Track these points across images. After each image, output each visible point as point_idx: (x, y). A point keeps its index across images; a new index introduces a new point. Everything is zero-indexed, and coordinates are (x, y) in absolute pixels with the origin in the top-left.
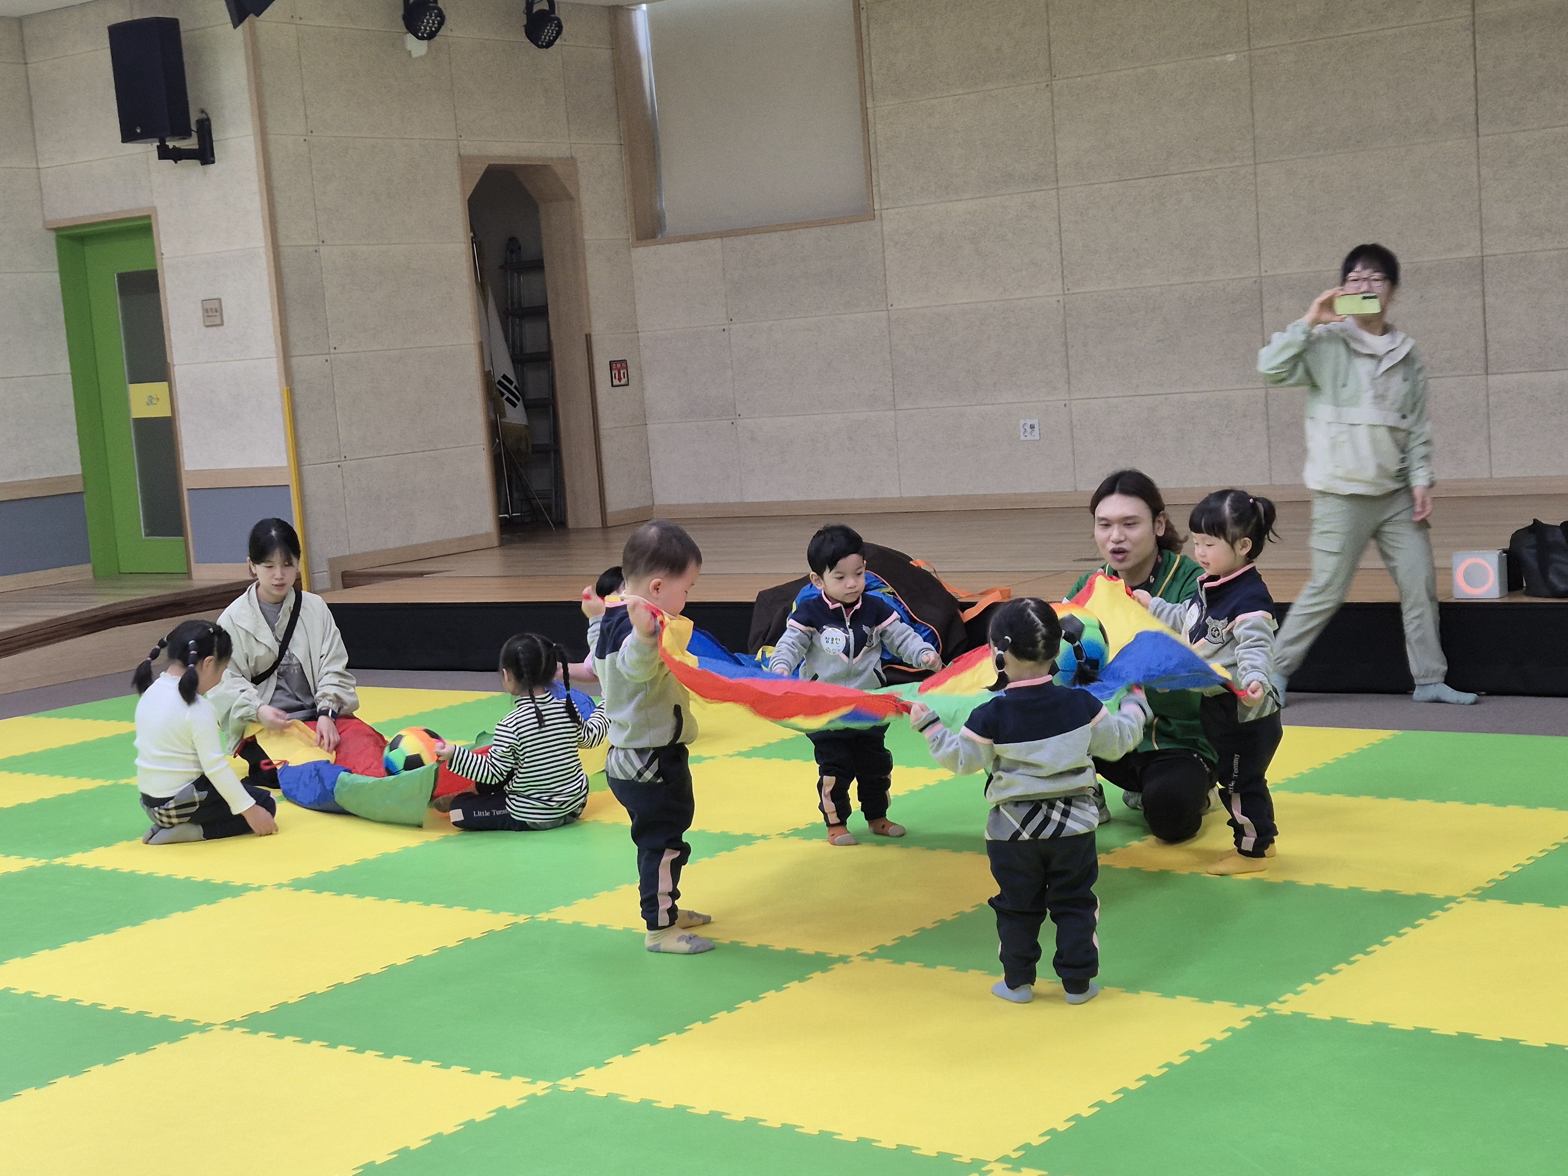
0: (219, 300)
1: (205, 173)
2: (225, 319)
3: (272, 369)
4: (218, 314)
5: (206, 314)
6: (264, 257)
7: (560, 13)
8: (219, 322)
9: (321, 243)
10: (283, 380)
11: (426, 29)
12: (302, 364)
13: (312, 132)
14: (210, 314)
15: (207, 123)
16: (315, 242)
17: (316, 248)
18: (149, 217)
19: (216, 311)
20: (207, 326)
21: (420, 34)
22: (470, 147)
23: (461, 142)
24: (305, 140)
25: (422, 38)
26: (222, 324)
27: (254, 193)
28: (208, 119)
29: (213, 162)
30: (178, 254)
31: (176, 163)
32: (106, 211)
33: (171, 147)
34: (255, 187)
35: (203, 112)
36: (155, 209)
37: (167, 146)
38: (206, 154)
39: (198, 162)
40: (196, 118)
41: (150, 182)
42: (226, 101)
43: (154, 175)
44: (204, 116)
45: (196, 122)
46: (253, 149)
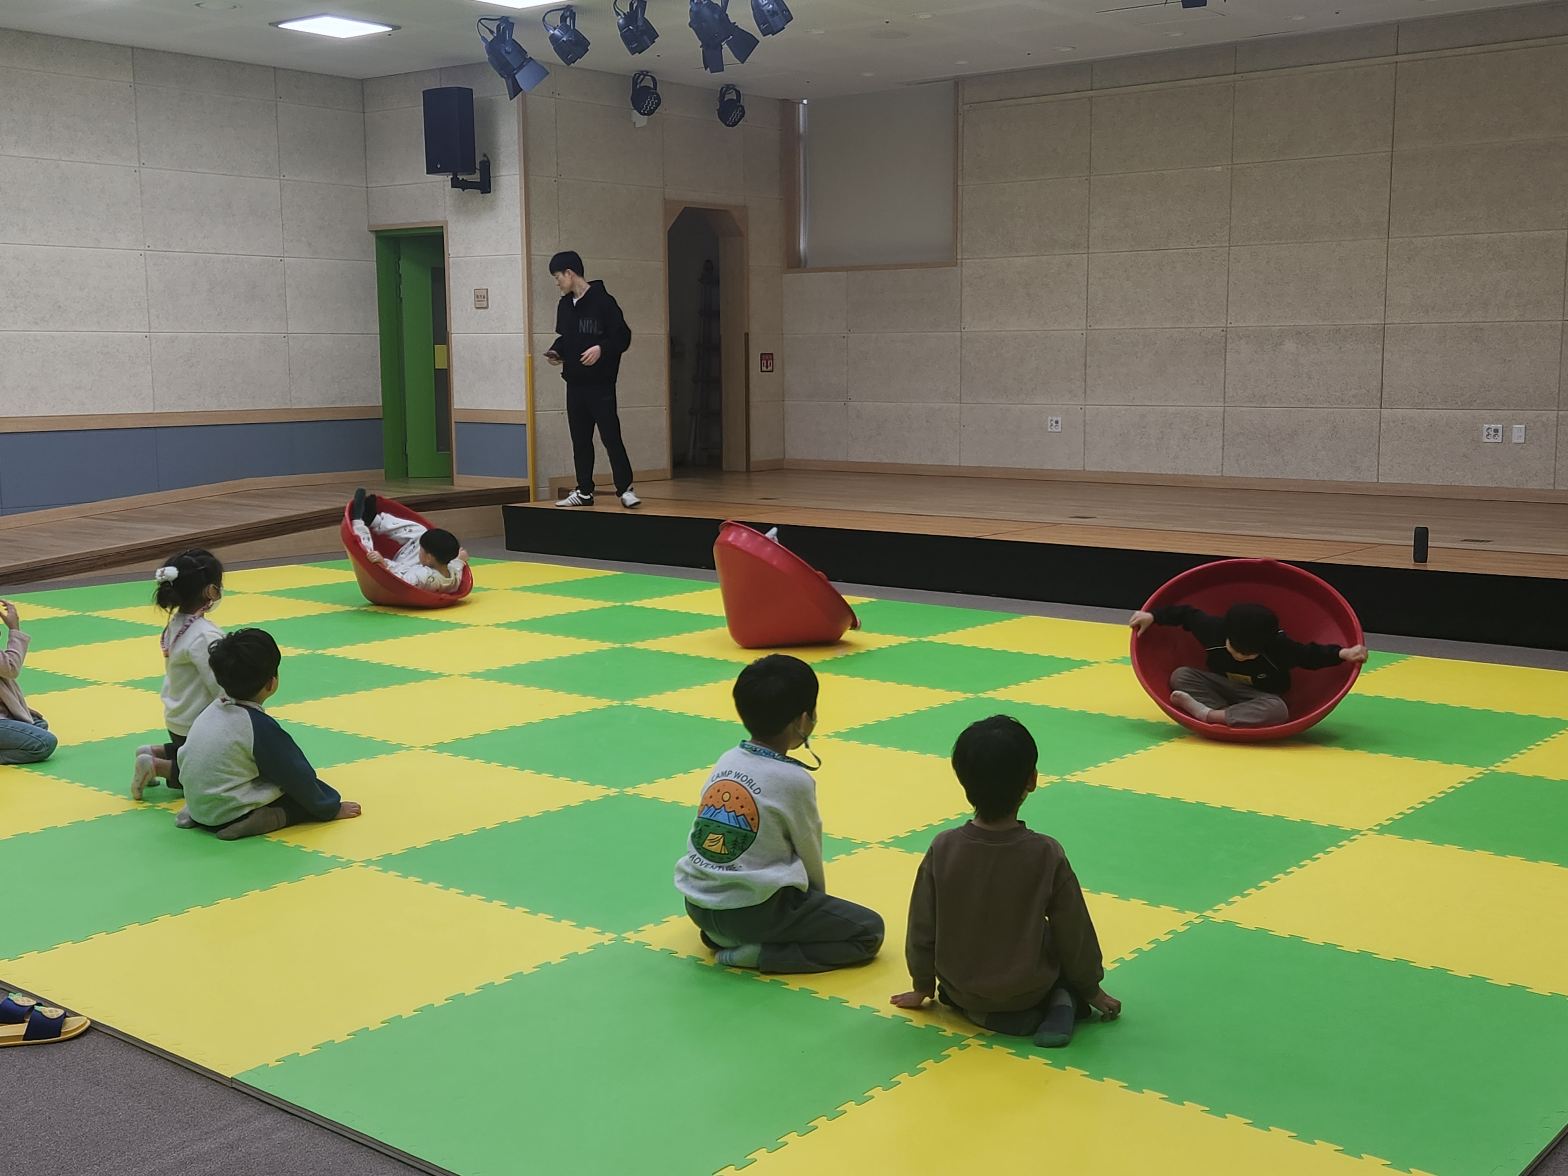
0: (487, 290)
1: (483, 200)
2: (489, 304)
3: (519, 341)
4: (485, 299)
5: (476, 299)
6: (520, 262)
7: (744, 102)
8: (486, 306)
10: (527, 350)
11: (647, 108)
12: (542, 339)
13: (560, 176)
14: (480, 299)
15: (488, 164)
18: (442, 227)
19: (483, 298)
20: (477, 308)
21: (642, 111)
22: (672, 194)
23: (666, 190)
24: (555, 181)
25: (644, 114)
26: (487, 308)
27: (517, 216)
28: (488, 162)
29: (490, 192)
30: (460, 255)
31: (463, 190)
32: (412, 221)
33: (461, 179)
34: (518, 211)
35: (485, 155)
36: (446, 222)
37: (458, 178)
38: (485, 186)
39: (479, 191)
40: (480, 160)
41: (445, 202)
42: (502, 149)
43: (448, 198)
44: (485, 159)
45: (480, 163)
46: (518, 184)
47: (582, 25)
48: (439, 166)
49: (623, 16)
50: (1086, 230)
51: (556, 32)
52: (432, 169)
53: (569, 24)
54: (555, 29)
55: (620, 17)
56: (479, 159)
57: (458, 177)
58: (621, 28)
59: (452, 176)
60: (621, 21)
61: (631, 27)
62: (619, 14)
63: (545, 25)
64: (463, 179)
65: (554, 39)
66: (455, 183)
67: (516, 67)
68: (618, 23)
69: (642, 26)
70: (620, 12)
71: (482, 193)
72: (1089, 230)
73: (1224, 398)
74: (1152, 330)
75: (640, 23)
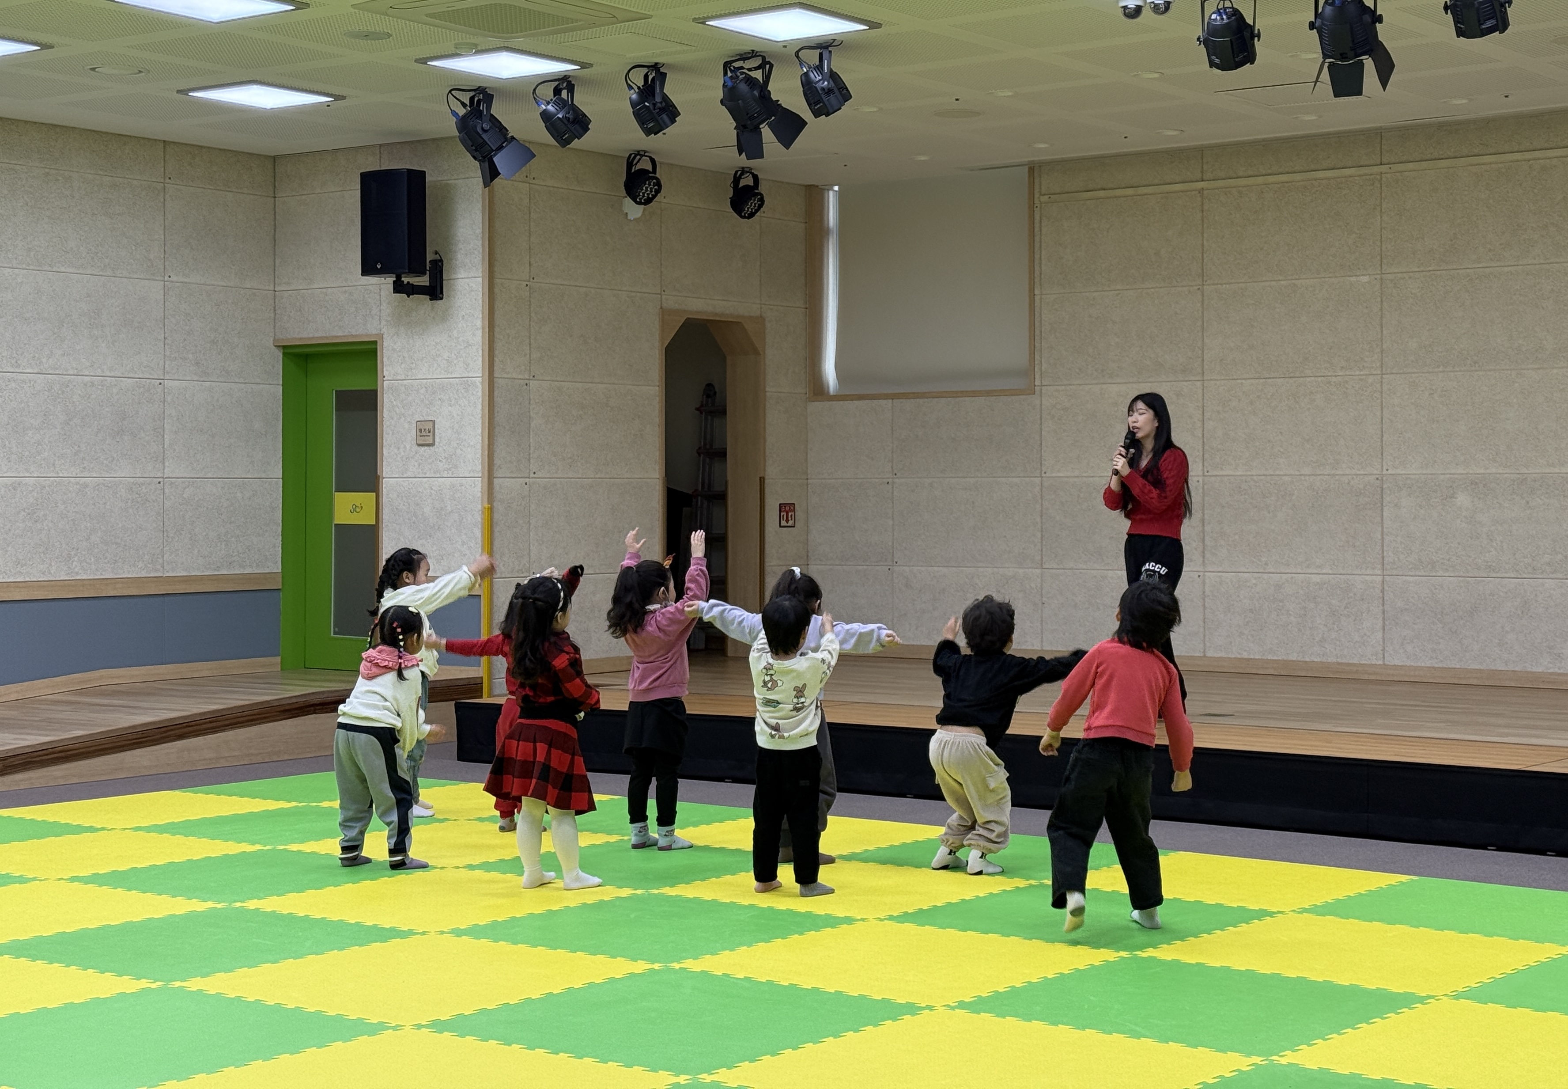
0: (434, 422)
1: (433, 308)
2: (437, 440)
3: (476, 488)
4: (431, 434)
5: (419, 433)
6: (480, 386)
7: (763, 189)
8: (431, 442)
9: (531, 377)
10: (485, 498)
11: (644, 196)
12: (505, 484)
13: (533, 279)
14: (423, 434)
15: (440, 264)
16: (527, 377)
17: (527, 382)
18: (375, 342)
19: (429, 432)
20: (419, 445)
21: (636, 199)
22: (671, 302)
23: (664, 297)
24: (527, 285)
25: (639, 203)
26: (433, 445)
27: (477, 329)
28: (441, 261)
29: (442, 299)
30: (399, 378)
31: (408, 297)
32: (335, 334)
33: (405, 282)
34: (479, 323)
35: (436, 253)
36: (381, 336)
37: (403, 281)
38: (435, 291)
39: (428, 297)
40: (431, 259)
41: (380, 311)
42: (461, 246)
43: (384, 306)
44: (437, 257)
45: (430, 262)
46: (480, 289)
47: (582, 100)
48: (379, 267)
49: (637, 90)
50: (1200, 352)
51: (550, 107)
52: (368, 269)
53: (566, 98)
54: (548, 103)
55: (633, 91)
56: (430, 257)
57: (403, 279)
58: (633, 104)
59: (395, 279)
60: (634, 96)
61: (646, 104)
62: (633, 88)
63: (534, 98)
64: (408, 282)
65: (546, 116)
66: (399, 288)
67: (494, 149)
68: (630, 98)
69: (661, 103)
70: (634, 86)
71: (431, 300)
72: (1203, 352)
73: (1383, 565)
74: (1287, 478)
75: (658, 99)
